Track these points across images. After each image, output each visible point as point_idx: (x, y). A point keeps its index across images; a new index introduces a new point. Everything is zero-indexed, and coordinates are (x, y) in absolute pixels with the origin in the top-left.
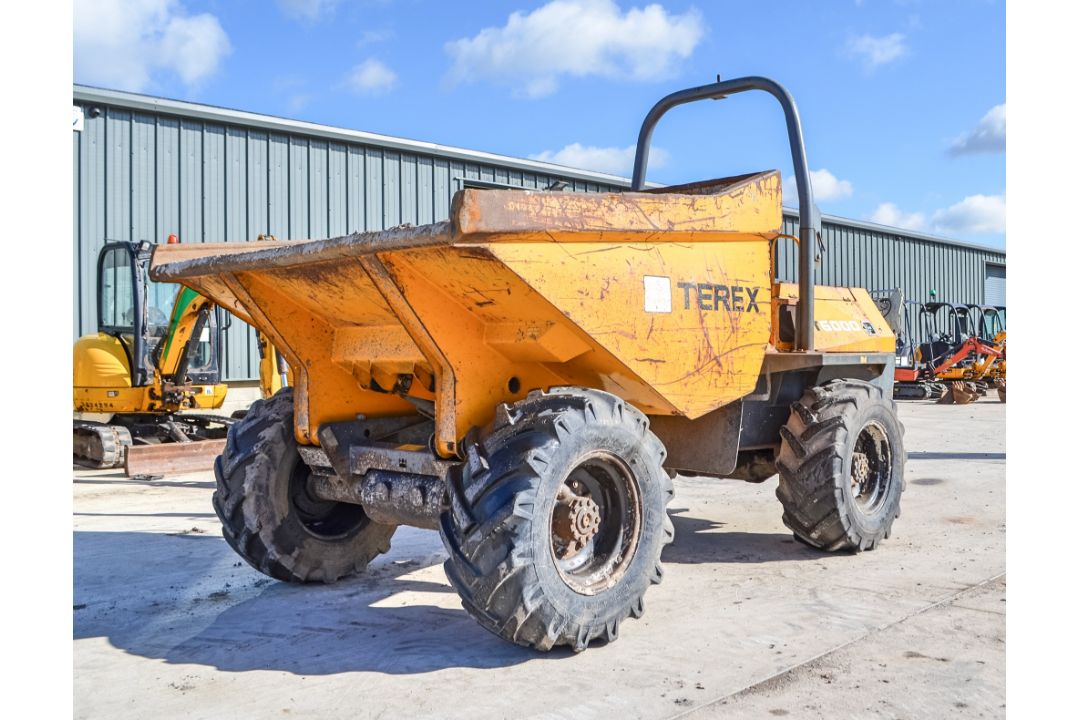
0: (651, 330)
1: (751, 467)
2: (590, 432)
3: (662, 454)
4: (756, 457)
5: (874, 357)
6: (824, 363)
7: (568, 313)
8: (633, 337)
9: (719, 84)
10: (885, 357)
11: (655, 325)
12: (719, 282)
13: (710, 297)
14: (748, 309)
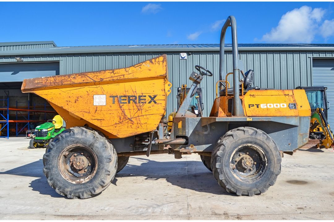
0: (96, 111)
2: (71, 139)
7: (62, 107)
8: (89, 113)
11: (98, 109)
12: (130, 95)
13: (126, 100)
14: (150, 103)
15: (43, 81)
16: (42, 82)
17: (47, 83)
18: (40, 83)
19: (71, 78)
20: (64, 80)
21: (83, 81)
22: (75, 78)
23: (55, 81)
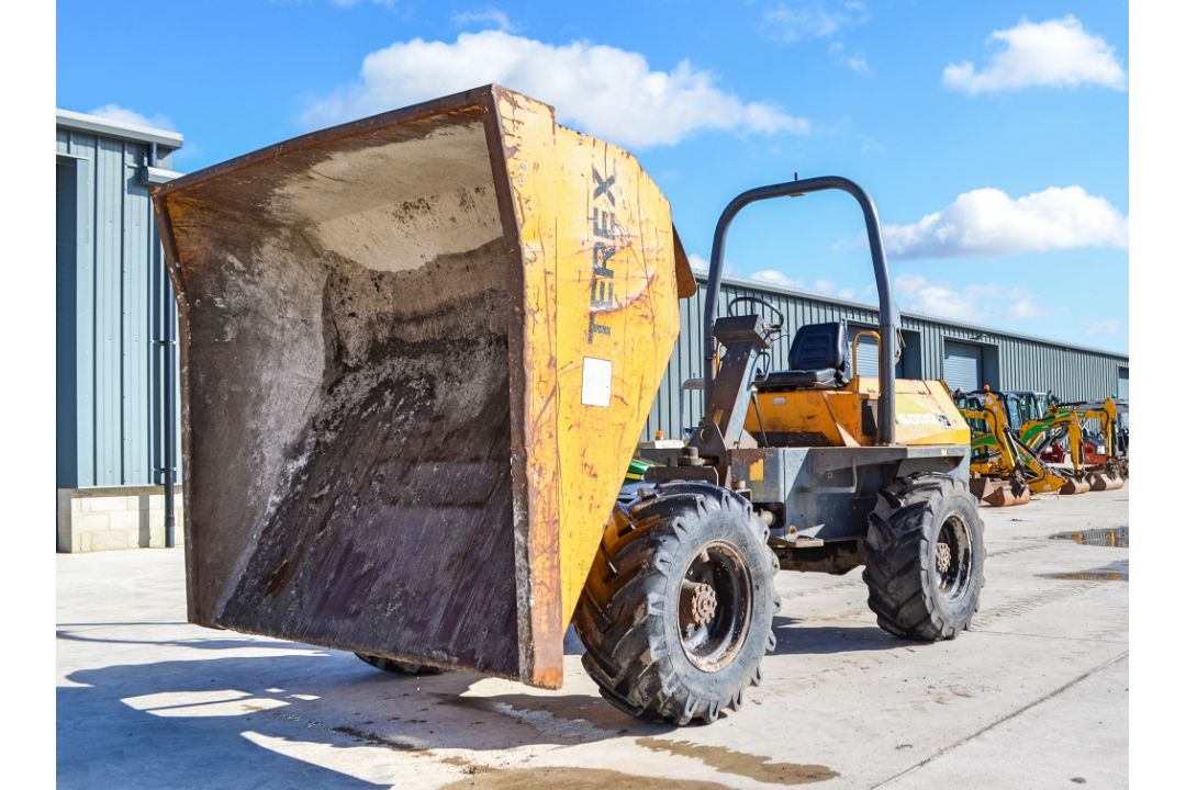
0: (622, 399)
1: (834, 560)
3: (766, 533)
4: (839, 549)
5: (953, 449)
6: (909, 456)
8: (623, 427)
9: (797, 183)
10: (963, 450)
11: (620, 394)
12: (590, 265)
13: (603, 284)
14: (612, 201)
15: (544, 600)
16: (548, 604)
17: (551, 582)
18: (548, 613)
19: (542, 486)
20: (546, 515)
21: (551, 436)
22: (541, 469)
23: (545, 551)
